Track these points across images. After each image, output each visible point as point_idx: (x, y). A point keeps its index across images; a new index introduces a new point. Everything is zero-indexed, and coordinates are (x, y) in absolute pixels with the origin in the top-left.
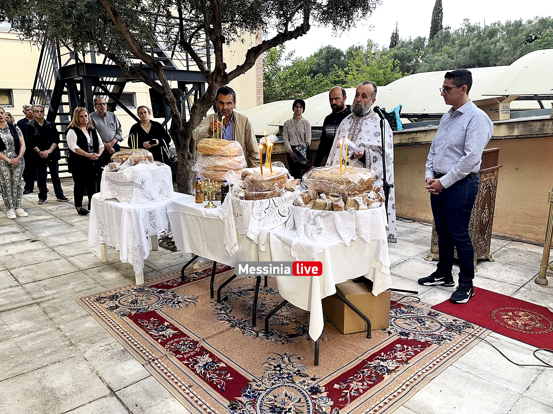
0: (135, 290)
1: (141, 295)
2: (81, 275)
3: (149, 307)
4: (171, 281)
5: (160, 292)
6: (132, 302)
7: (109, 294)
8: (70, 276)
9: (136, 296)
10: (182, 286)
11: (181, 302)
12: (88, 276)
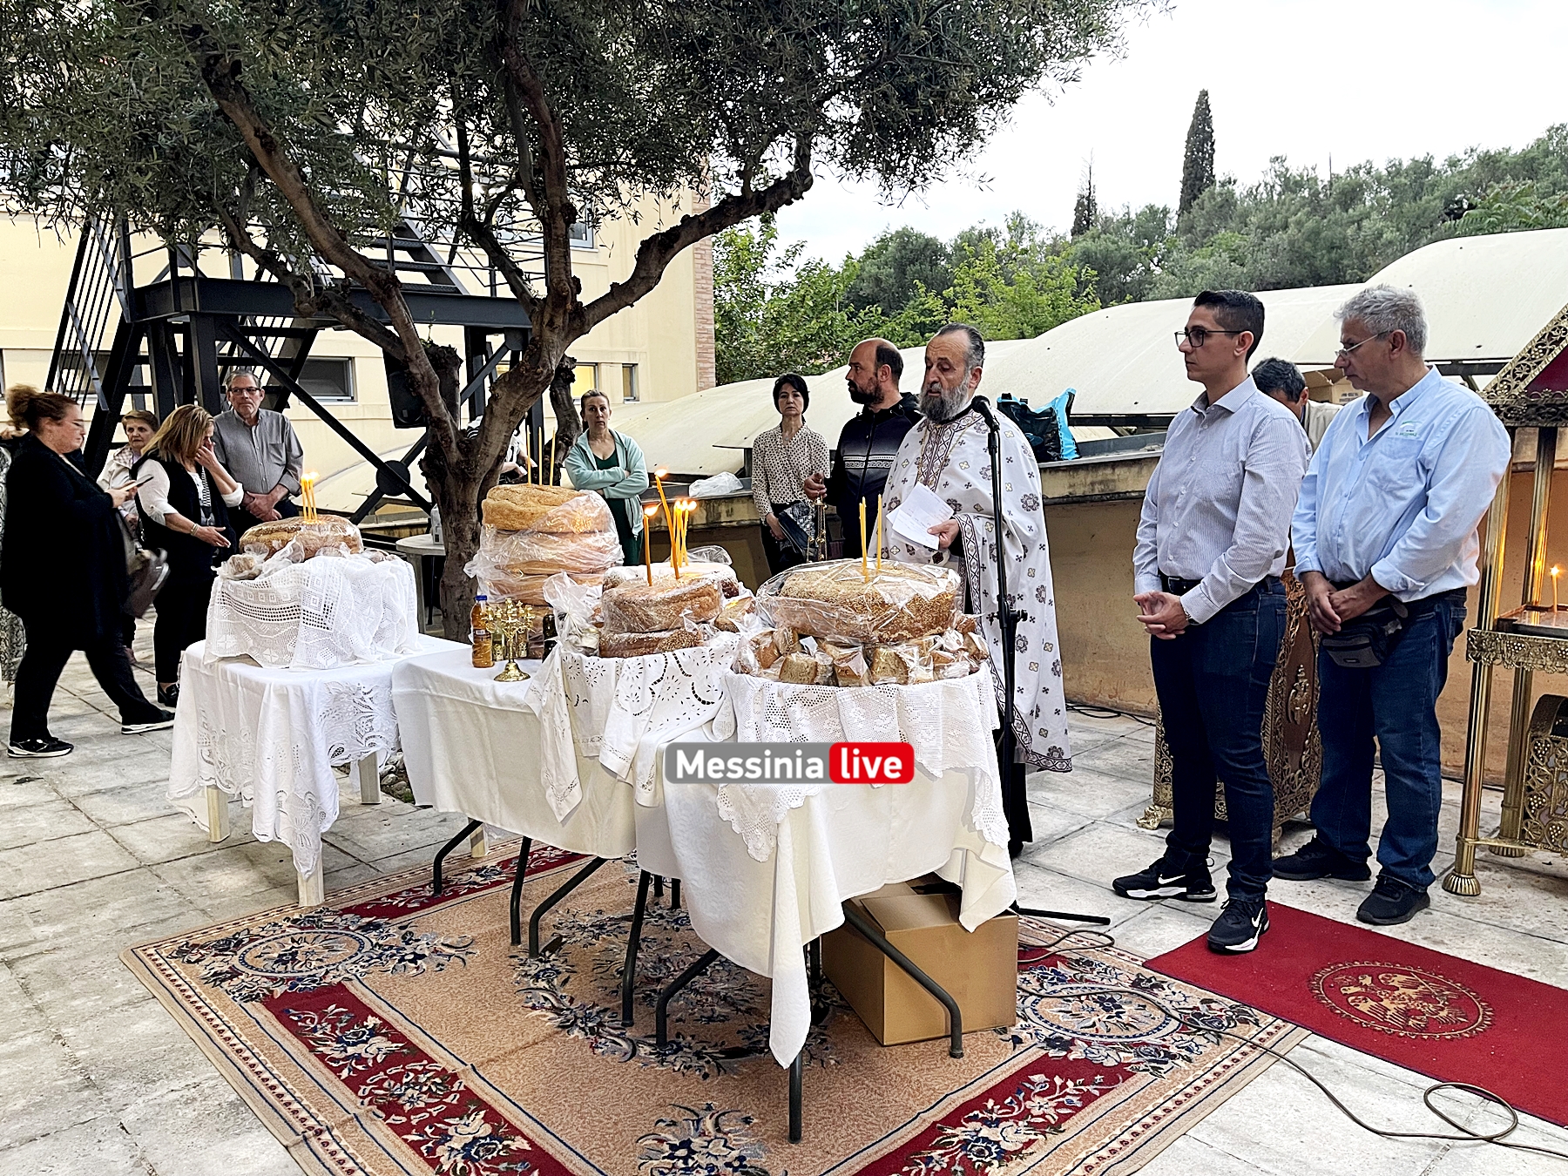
0: (295, 921)
1: (310, 938)
2: (145, 878)
3: (327, 972)
4: (404, 894)
5: (366, 928)
6: (280, 960)
7: (215, 936)
8: (113, 882)
9: (293, 941)
10: (432, 909)
11: (423, 956)
12: (164, 882)
